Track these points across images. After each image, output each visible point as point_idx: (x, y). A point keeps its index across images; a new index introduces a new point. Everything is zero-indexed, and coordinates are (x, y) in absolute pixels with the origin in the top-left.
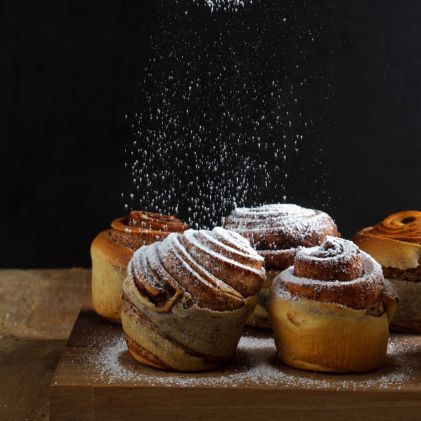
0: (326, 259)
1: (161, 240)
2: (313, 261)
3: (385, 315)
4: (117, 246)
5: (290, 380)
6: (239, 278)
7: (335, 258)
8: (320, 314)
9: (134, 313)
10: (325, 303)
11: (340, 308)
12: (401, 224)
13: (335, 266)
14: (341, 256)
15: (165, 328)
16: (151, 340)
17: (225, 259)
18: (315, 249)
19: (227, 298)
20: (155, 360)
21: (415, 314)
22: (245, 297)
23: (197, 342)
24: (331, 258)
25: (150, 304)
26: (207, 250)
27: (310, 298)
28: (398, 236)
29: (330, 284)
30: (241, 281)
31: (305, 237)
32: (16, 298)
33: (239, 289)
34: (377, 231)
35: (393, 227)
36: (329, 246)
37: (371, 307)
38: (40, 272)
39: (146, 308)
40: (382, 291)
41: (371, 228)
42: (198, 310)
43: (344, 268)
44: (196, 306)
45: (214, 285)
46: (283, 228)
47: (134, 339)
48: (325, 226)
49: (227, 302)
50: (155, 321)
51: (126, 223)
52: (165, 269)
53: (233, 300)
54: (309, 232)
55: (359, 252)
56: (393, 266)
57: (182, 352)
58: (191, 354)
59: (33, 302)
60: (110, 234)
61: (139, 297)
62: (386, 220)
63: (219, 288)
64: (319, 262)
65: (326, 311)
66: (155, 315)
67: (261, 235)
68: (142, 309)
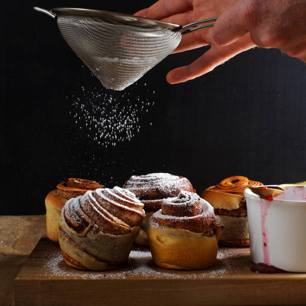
0: (179, 204)
1: (83, 194)
2: (172, 205)
3: (214, 236)
4: (60, 199)
5: (158, 275)
6: (127, 216)
7: (185, 203)
8: (176, 236)
9: (65, 237)
10: (178, 230)
11: (187, 232)
12: (231, 184)
13: (184, 208)
14: (188, 202)
15: (84, 245)
16: (75, 253)
17: (119, 205)
18: (175, 199)
19: (120, 228)
20: (78, 264)
21: (237, 236)
22: (132, 227)
23: (103, 254)
24: (183, 203)
25: (74, 232)
26: (109, 200)
27: (170, 226)
28: (228, 191)
29: (182, 218)
30: (129, 218)
31: (172, 192)
32: (9, 232)
33: (128, 222)
34: (217, 188)
35: (226, 185)
36: (182, 196)
37: (205, 231)
38: (25, 217)
39: (72, 234)
40: (213, 222)
41: (214, 187)
42: (102, 235)
43: (190, 209)
44: (101, 233)
45: (112, 220)
46: (158, 187)
47: (66, 252)
48: (185, 185)
49: (120, 230)
50: (77, 242)
51: (65, 185)
52: (83, 211)
53: (124, 229)
54: (174, 189)
55: (199, 200)
56: (224, 208)
57: (94, 259)
58: (100, 261)
59: (18, 234)
60: (56, 192)
61: (68, 228)
62: (222, 181)
63: (115, 221)
64: (175, 205)
65: (179, 234)
66: (77, 238)
67: (145, 191)
68: (69, 235)
